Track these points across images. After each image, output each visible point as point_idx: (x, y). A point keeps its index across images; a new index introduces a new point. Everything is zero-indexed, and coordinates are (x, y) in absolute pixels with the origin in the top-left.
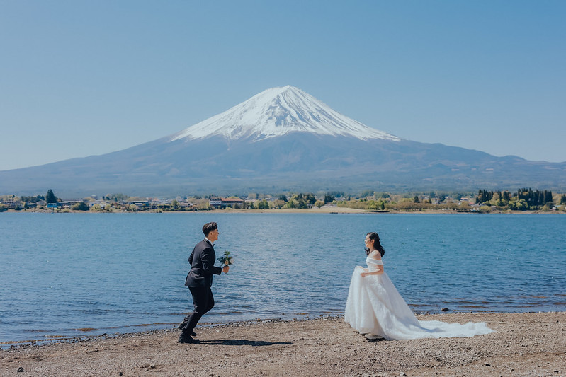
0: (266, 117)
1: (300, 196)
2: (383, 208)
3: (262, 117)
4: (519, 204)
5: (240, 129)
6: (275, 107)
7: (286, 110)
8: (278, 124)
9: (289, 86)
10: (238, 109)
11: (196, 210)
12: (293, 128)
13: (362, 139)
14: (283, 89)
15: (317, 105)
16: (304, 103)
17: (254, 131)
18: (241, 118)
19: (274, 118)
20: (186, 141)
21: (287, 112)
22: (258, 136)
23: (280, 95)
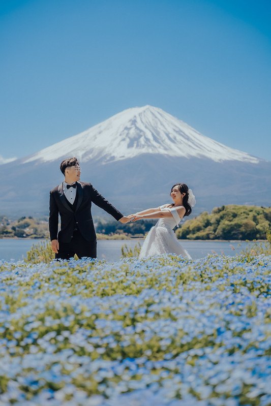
0: (120, 138)
5: (91, 151)
6: (130, 128)
7: (141, 131)
8: (130, 145)
9: (147, 106)
10: (92, 131)
12: (144, 150)
13: (217, 161)
14: (142, 109)
15: (176, 126)
16: (162, 124)
17: (105, 154)
18: (94, 140)
19: (128, 140)
20: (36, 164)
21: (142, 134)
22: (108, 158)
23: (137, 116)
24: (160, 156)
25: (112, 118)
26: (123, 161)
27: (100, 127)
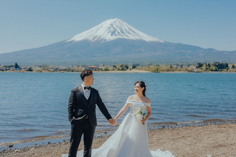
0: (107, 32)
1: (122, 66)
2: (157, 70)
3: (105, 32)
4: (214, 69)
5: (96, 37)
6: (111, 28)
7: (115, 29)
8: (112, 35)
9: (116, 19)
10: (95, 28)
11: (78, 71)
12: (118, 37)
13: (147, 41)
14: (114, 20)
15: (129, 27)
16: (123, 26)
17: (102, 38)
18: (96, 32)
19: (111, 32)
20: (73, 42)
21: (116, 30)
22: (103, 40)
23: (113, 23)
24: (125, 39)
25: (102, 23)
26: (110, 41)
27: (98, 27)
